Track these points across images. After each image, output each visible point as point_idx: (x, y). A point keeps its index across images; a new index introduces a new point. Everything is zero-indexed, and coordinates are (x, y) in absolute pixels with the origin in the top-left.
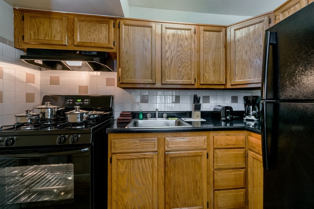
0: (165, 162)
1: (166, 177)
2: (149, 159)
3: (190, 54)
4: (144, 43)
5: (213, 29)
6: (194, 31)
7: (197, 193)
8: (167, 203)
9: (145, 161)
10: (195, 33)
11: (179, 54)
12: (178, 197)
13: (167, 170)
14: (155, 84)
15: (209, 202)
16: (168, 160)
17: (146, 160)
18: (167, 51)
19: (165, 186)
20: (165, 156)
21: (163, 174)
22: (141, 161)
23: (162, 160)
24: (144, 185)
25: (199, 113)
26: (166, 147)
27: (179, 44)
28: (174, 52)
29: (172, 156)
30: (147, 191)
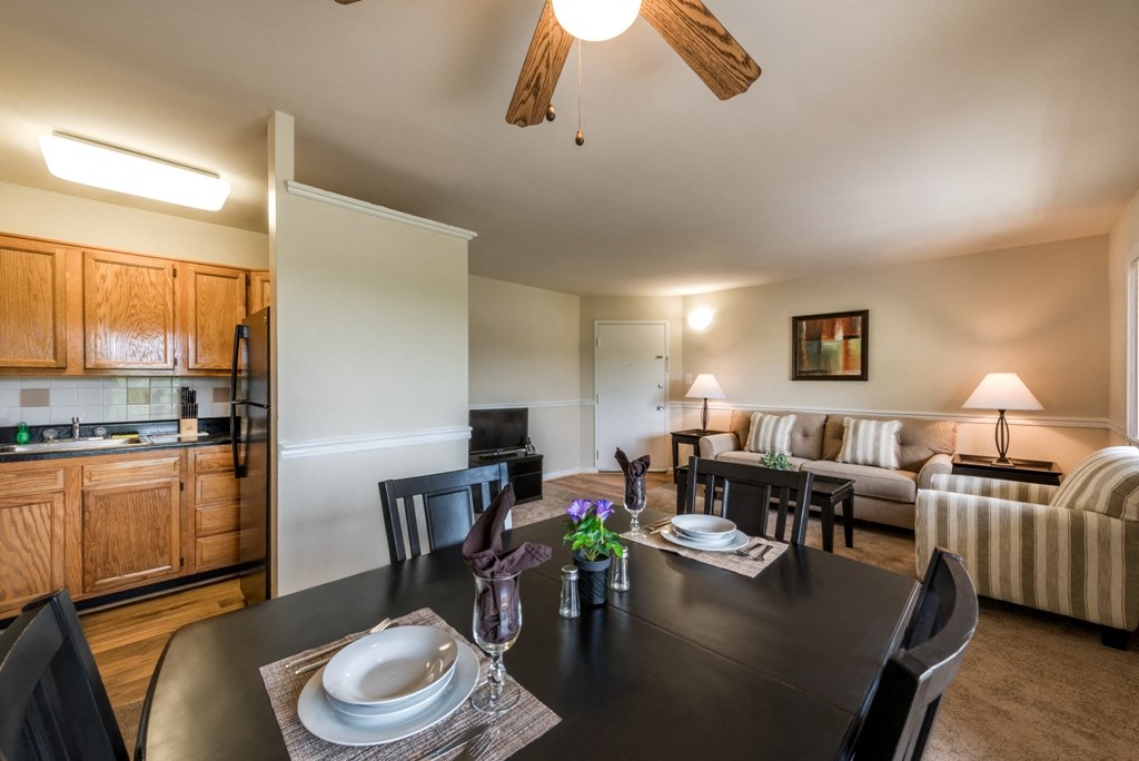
0: (84, 509)
1: (86, 529)
2: (43, 506)
3: (162, 313)
4: (29, 284)
5: (217, 271)
6: (171, 273)
7: (158, 547)
8: (89, 572)
9: (30, 510)
10: (175, 276)
11: (133, 311)
12: (115, 559)
13: (87, 518)
14: (65, 368)
15: (184, 557)
16: (91, 501)
17: (35, 507)
18: (99, 305)
19: (83, 546)
20: (84, 495)
21: (78, 526)
22: (21, 511)
23: (77, 504)
24: (28, 551)
25: (193, 422)
26: (86, 481)
27: (133, 294)
28: (121, 306)
29: (101, 494)
30: (38, 561)
